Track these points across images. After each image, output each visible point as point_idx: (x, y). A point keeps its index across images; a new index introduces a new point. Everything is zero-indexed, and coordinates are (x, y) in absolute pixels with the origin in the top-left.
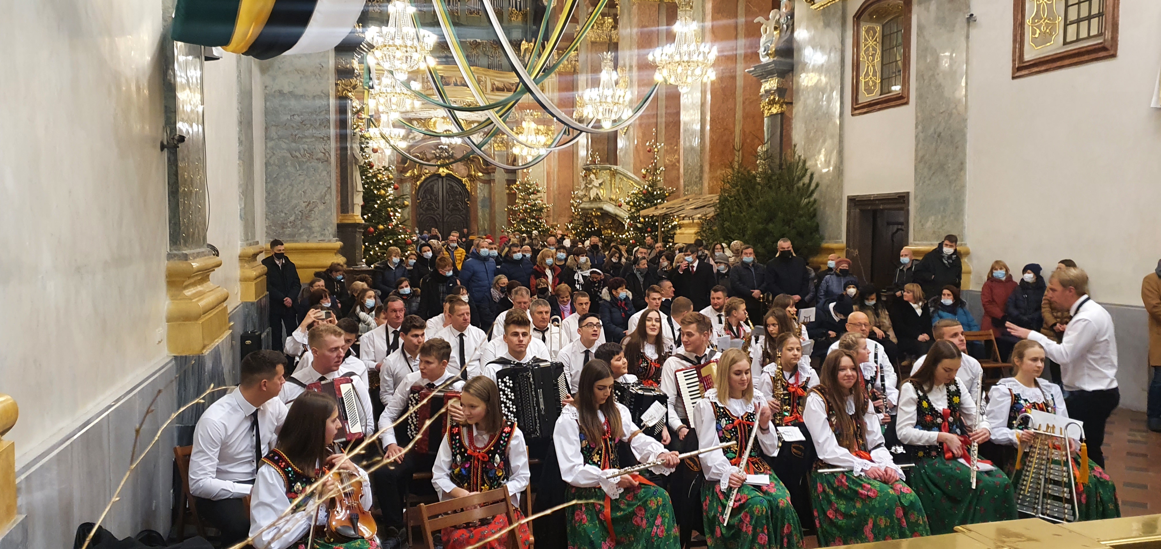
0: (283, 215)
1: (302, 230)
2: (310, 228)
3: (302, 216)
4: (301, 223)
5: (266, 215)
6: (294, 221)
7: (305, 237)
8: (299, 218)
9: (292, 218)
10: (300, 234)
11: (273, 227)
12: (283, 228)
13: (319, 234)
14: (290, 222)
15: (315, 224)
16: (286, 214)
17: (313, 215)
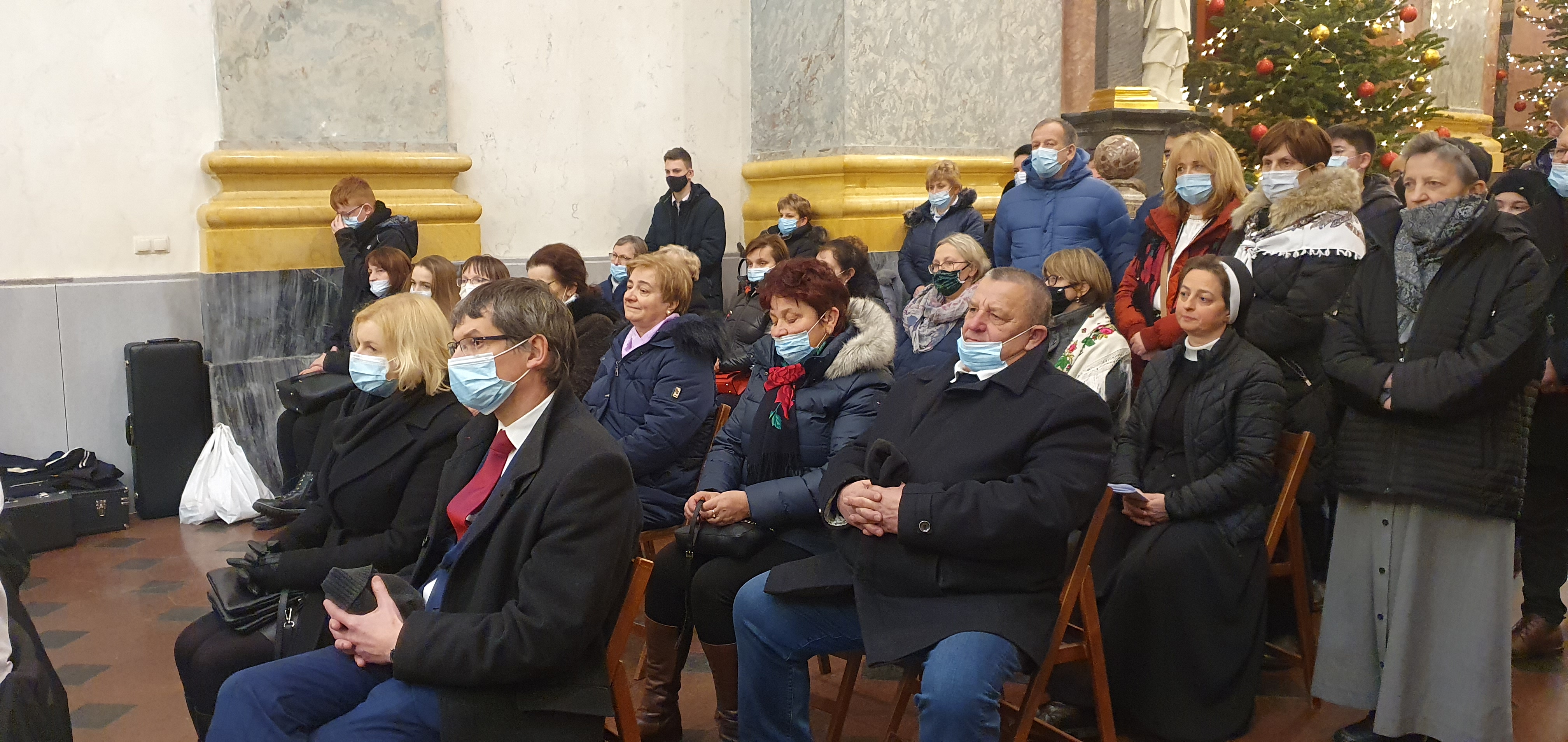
0: (774, 94)
1: (800, 128)
2: (810, 122)
3: (800, 94)
4: (798, 110)
5: (752, 98)
6: (789, 107)
7: (803, 145)
8: (796, 99)
9: (786, 101)
10: (797, 137)
11: (761, 126)
12: (774, 125)
13: (824, 134)
14: (784, 111)
15: (818, 111)
16: (778, 92)
17: (815, 90)
